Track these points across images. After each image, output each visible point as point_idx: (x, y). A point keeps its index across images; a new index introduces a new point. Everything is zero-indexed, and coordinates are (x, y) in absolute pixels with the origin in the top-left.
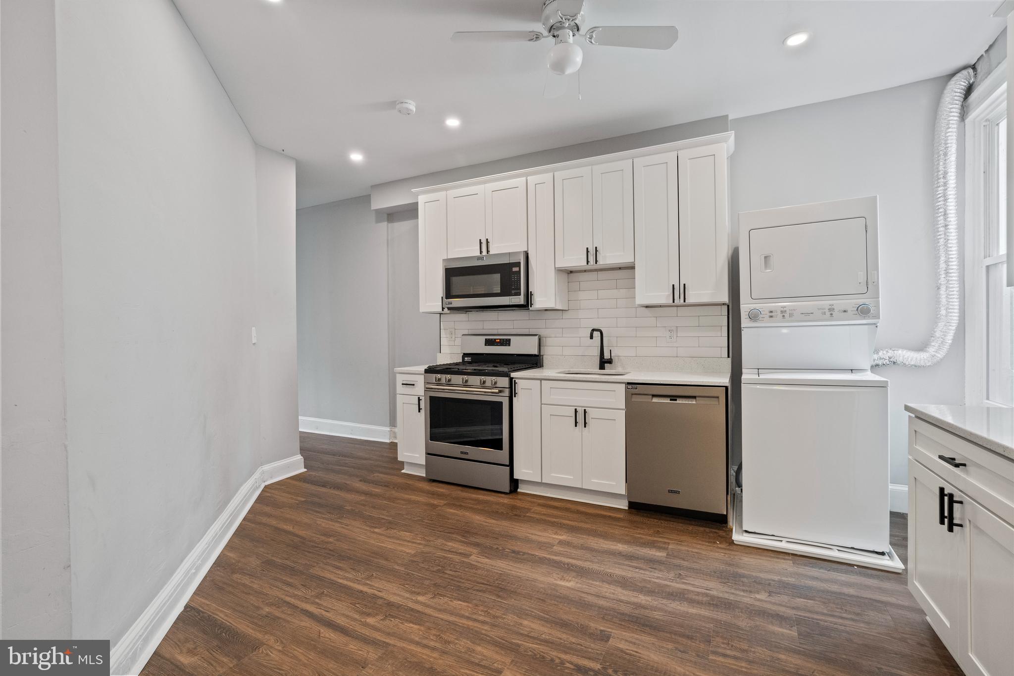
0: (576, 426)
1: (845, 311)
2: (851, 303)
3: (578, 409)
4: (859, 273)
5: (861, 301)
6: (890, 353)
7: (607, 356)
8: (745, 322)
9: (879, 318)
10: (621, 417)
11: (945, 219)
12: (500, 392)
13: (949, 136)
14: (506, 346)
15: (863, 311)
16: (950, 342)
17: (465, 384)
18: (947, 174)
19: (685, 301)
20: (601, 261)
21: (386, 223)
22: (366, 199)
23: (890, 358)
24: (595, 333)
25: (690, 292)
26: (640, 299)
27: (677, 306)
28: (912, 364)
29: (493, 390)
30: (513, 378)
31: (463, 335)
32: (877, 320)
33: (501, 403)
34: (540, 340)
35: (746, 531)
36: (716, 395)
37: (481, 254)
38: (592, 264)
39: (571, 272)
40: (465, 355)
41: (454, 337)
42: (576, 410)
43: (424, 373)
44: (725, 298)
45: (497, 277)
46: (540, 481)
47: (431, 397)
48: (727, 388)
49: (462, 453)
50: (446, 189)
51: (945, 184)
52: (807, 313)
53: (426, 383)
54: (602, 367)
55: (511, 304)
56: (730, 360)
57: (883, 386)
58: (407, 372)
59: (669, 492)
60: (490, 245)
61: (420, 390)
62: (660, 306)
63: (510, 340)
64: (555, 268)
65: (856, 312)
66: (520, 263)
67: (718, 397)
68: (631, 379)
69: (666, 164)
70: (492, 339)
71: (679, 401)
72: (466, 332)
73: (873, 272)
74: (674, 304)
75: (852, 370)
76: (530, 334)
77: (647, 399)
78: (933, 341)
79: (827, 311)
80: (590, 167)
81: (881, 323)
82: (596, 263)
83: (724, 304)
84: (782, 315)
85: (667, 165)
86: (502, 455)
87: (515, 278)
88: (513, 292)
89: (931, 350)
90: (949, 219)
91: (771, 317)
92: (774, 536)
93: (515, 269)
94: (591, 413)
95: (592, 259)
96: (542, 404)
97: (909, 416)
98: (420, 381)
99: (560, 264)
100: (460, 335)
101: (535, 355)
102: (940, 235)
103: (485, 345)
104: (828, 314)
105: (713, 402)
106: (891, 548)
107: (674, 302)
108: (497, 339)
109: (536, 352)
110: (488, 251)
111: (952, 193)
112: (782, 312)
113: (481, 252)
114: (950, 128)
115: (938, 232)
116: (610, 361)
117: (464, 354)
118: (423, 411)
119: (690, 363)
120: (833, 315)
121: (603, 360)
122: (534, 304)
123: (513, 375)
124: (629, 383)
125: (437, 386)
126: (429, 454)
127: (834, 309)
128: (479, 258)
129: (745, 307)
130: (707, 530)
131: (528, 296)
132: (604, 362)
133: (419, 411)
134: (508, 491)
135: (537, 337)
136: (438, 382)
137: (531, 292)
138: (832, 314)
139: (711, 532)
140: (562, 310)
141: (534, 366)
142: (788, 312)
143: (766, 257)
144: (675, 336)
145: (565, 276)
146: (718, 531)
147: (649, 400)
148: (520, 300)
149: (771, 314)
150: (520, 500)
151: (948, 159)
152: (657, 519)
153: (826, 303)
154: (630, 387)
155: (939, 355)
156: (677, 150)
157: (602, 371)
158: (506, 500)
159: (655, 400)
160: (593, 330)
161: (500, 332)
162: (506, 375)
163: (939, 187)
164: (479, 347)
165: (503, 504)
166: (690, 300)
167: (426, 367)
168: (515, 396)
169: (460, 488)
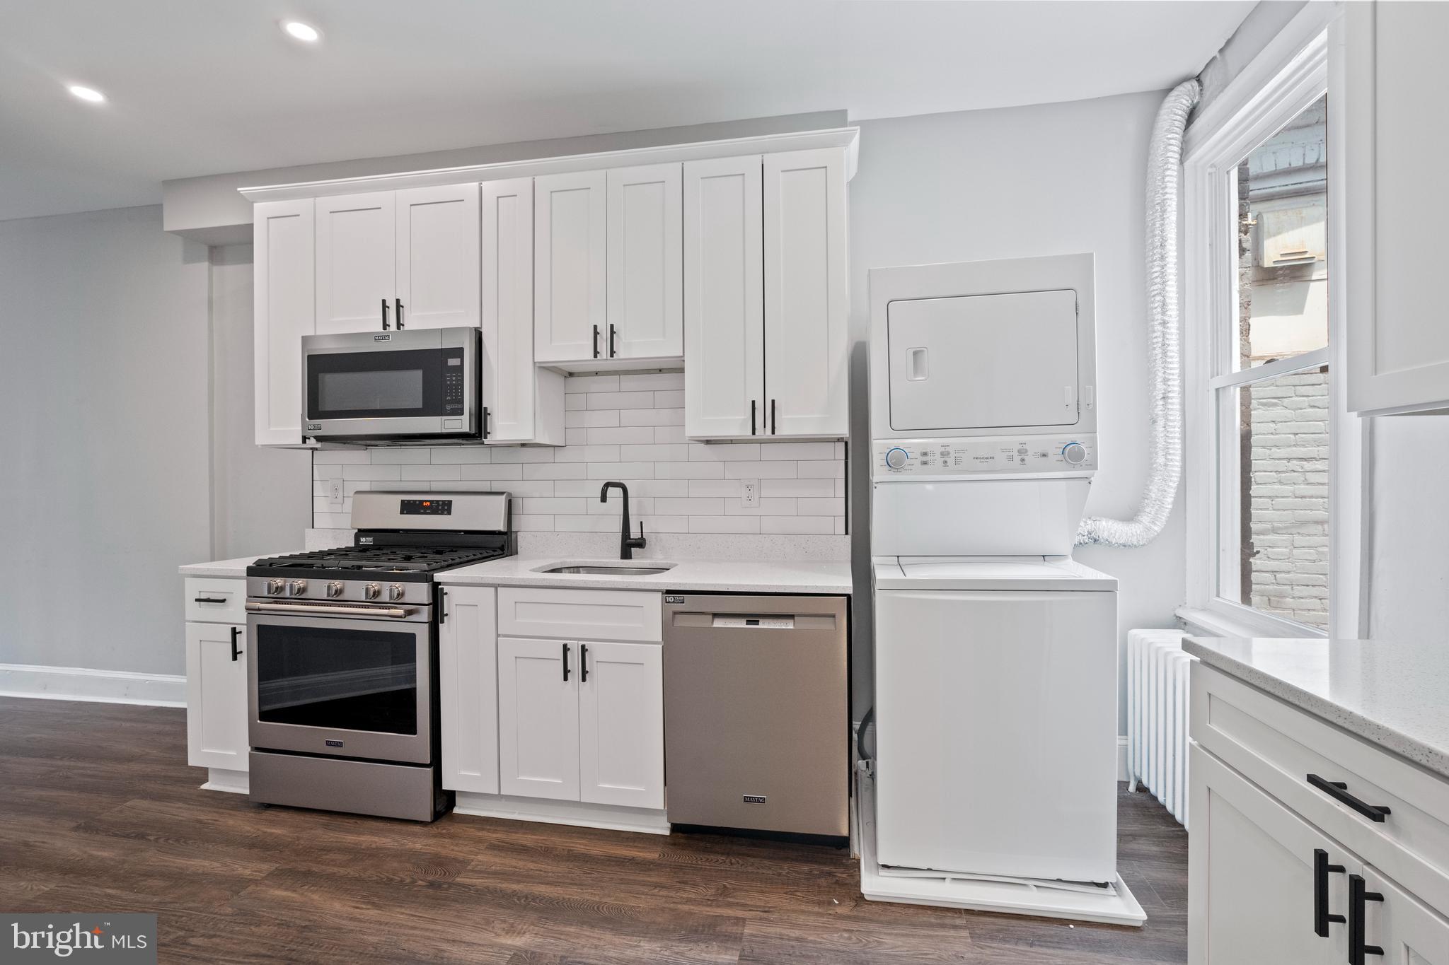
0: (566, 679)
1: (1044, 455)
2: (1053, 440)
3: (570, 644)
4: (1067, 387)
5: (1069, 438)
6: (1090, 526)
7: (635, 533)
8: (878, 472)
9: (1096, 469)
10: (654, 657)
11: (1163, 313)
12: (409, 613)
13: (1168, 182)
14: (442, 514)
15: (1073, 455)
16: (1170, 506)
17: (336, 598)
18: (1166, 241)
19: (773, 432)
20: (621, 353)
21: (206, 265)
22: (154, 213)
23: (1090, 533)
24: (610, 490)
25: (783, 417)
26: (696, 427)
27: (761, 442)
28: (1121, 542)
29: (393, 612)
30: (439, 583)
31: (357, 492)
32: (1092, 471)
33: (412, 637)
34: (510, 504)
35: (885, 866)
36: (830, 612)
37: (385, 328)
38: (605, 358)
39: (571, 374)
40: (362, 532)
41: (340, 496)
42: (565, 646)
43: (245, 575)
44: (843, 429)
45: (417, 375)
46: (497, 793)
47: (259, 627)
48: (849, 596)
49: (329, 743)
50: (315, 194)
51: (1163, 258)
52: (984, 458)
53: (251, 597)
54: (626, 554)
55: (444, 431)
56: (849, 537)
57: (1108, 589)
58: (209, 573)
59: (745, 801)
60: (403, 312)
61: (237, 613)
62: (732, 442)
63: (450, 502)
64: (534, 363)
65: (1061, 457)
66: (461, 350)
67: (834, 616)
68: (674, 584)
69: (741, 177)
70: (415, 501)
71: (764, 625)
72: (366, 487)
73: (1087, 387)
74: (754, 437)
75: (1043, 556)
76: (493, 491)
77: (703, 622)
78: (1147, 504)
79: (1015, 453)
80: (604, 171)
81: (1097, 477)
82: (612, 356)
83: (839, 440)
84: (943, 459)
85: (744, 180)
86: (418, 744)
87: (451, 379)
88: (448, 407)
89: (1145, 519)
90: (1168, 313)
91: (925, 463)
92: (931, 870)
93: (453, 362)
94: (598, 652)
95: (603, 347)
96: (498, 636)
97: (1192, 661)
98: (238, 592)
99: (544, 356)
100: (352, 494)
101: (500, 533)
102: (1156, 337)
103: (401, 513)
104: (1017, 459)
105: (825, 625)
106: (1119, 876)
107: (754, 433)
108: (426, 501)
109: (500, 526)
110: (399, 325)
111: (1171, 270)
112: (942, 454)
113: (385, 326)
114: (1169, 169)
115: (1154, 332)
116: (641, 543)
117: (360, 530)
118: (243, 658)
119: (782, 545)
120: (1025, 462)
121: (628, 541)
122: (492, 434)
123: (438, 577)
124: (669, 592)
125: (276, 603)
126: (258, 749)
127: (1026, 451)
128: (378, 338)
129: (879, 445)
130: (816, 869)
131: (480, 416)
132: (630, 545)
133: (235, 658)
134: (427, 817)
135: (504, 497)
136: (277, 596)
137: (486, 409)
138: (1023, 460)
139: (822, 874)
140: (554, 446)
141: (495, 554)
142: (953, 455)
143: (915, 353)
144: (757, 496)
145: (559, 381)
146: (834, 870)
147: (707, 625)
148: (462, 424)
149: (925, 459)
150: (452, 836)
151: (1168, 218)
152: (722, 854)
153: (1012, 440)
154: (670, 598)
155: (1156, 528)
156: (762, 153)
157: (626, 563)
158: (420, 843)
159: (719, 623)
160: (608, 485)
161: (435, 487)
162: (425, 577)
163: (1155, 261)
164: (390, 517)
165: (411, 856)
166: (784, 430)
167: (251, 561)
168: (442, 622)
169: (325, 819)
